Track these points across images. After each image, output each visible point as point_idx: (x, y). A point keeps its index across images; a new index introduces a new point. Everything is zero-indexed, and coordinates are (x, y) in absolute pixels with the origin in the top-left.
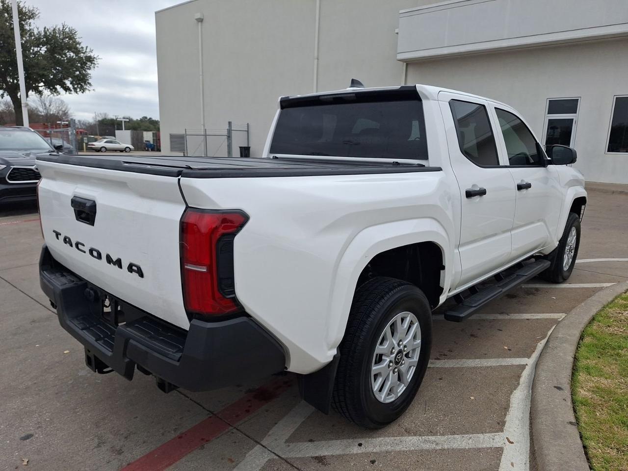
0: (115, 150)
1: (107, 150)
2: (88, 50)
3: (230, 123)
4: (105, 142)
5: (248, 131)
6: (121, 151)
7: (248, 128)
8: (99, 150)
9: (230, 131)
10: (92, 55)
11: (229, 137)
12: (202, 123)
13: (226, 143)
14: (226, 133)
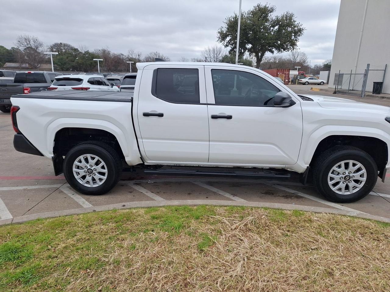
0: (315, 84)
1: (309, 83)
2: (300, 25)
3: (368, 65)
4: (308, 79)
5: (385, 71)
6: (318, 84)
7: (386, 68)
8: (304, 84)
9: (367, 71)
10: (301, 27)
11: (366, 75)
12: (356, 66)
13: (363, 79)
14: (364, 72)
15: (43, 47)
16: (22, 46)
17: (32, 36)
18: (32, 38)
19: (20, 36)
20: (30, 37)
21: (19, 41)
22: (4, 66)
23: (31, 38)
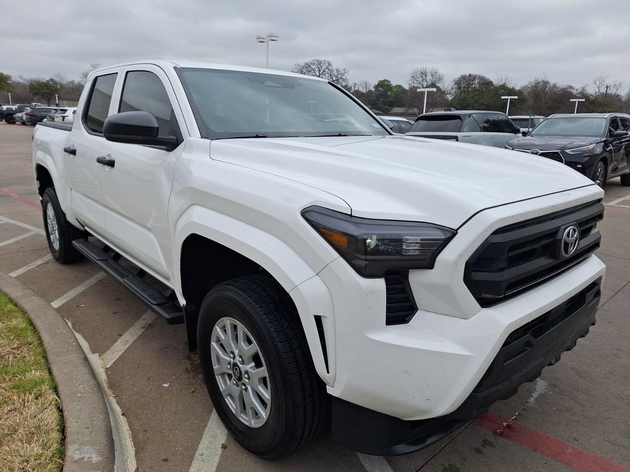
15: (441, 83)
16: (416, 82)
17: (431, 67)
18: (430, 70)
19: (416, 70)
20: (428, 69)
21: (413, 77)
22: (391, 112)
23: (428, 71)
